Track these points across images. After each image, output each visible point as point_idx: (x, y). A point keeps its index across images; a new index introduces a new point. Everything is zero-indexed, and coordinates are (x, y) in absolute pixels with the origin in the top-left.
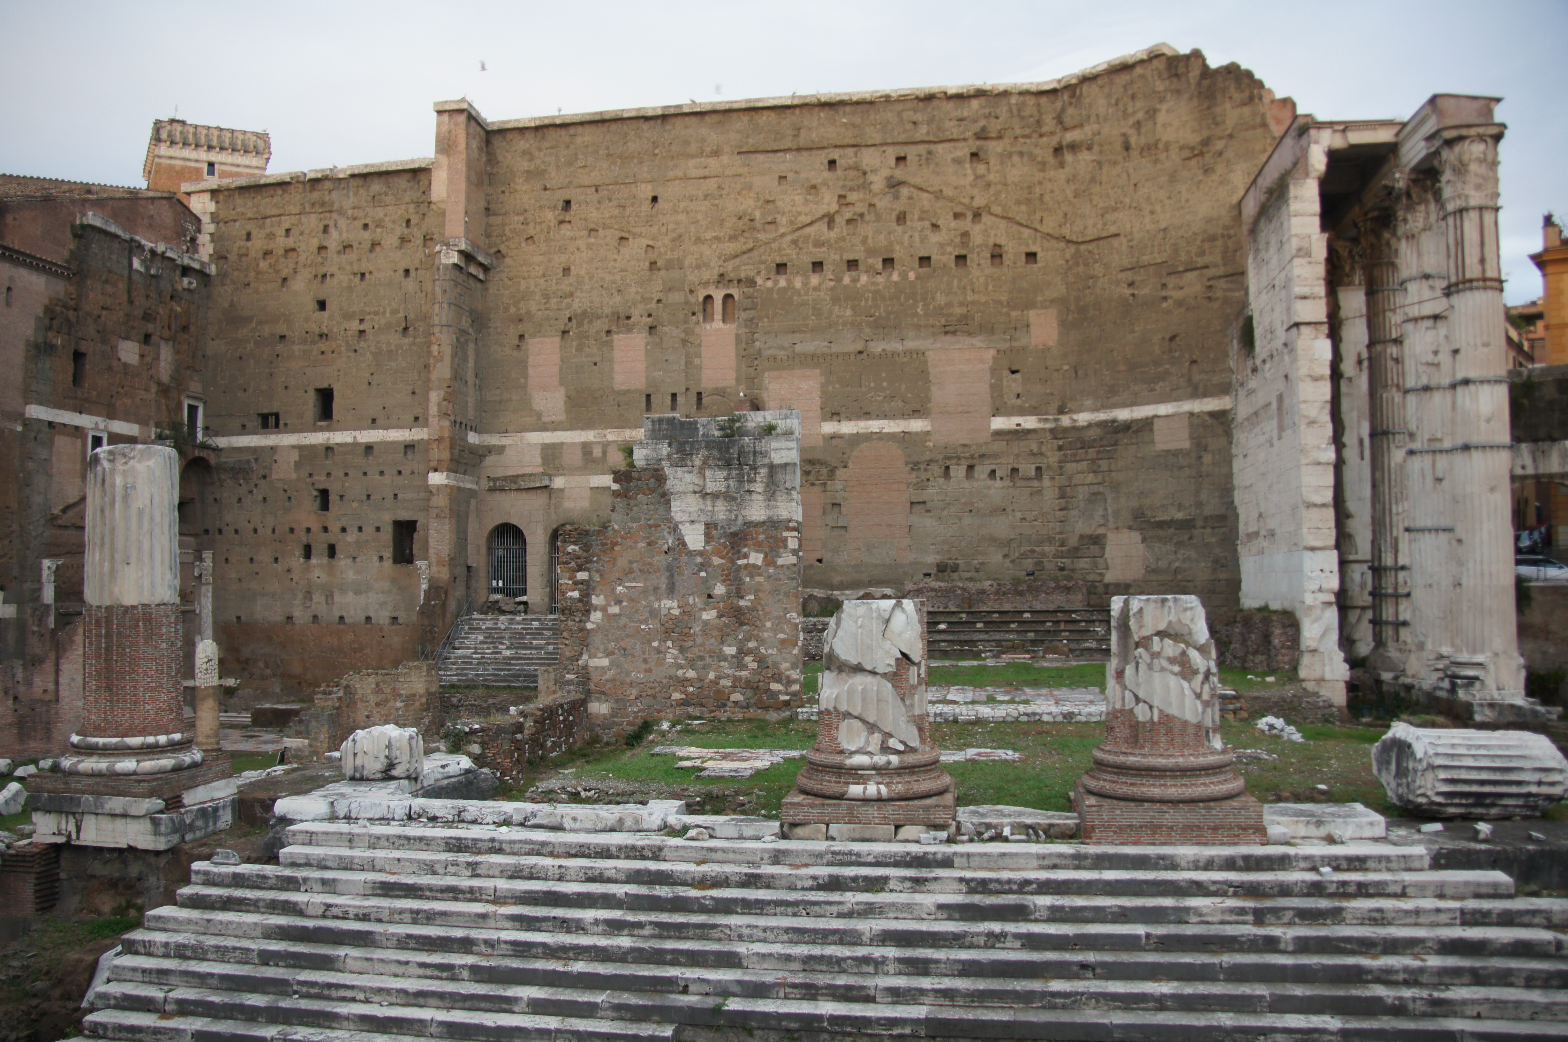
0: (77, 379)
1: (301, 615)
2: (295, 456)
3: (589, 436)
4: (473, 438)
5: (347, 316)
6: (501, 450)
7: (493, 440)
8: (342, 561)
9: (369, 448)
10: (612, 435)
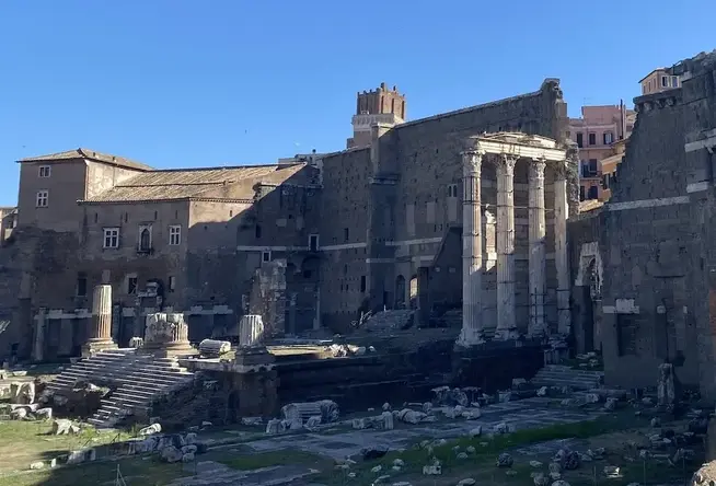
0: (258, 235)
1: (340, 310)
2: (339, 253)
3: (420, 241)
4: (388, 244)
5: (352, 202)
6: (399, 247)
7: (397, 244)
8: (349, 291)
9: (356, 249)
10: (427, 241)
